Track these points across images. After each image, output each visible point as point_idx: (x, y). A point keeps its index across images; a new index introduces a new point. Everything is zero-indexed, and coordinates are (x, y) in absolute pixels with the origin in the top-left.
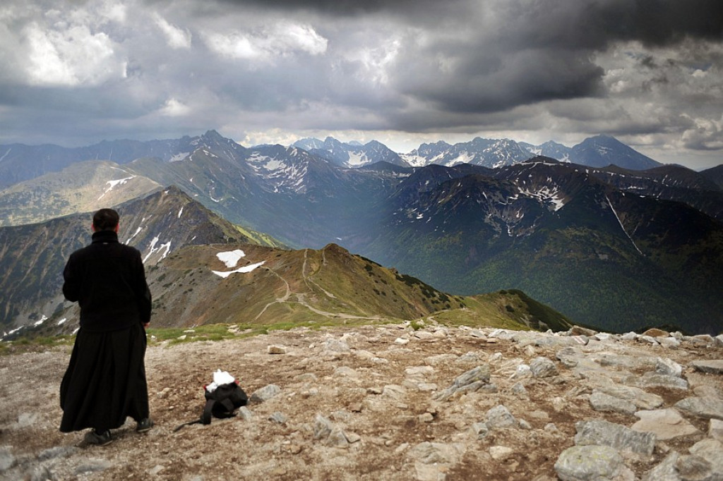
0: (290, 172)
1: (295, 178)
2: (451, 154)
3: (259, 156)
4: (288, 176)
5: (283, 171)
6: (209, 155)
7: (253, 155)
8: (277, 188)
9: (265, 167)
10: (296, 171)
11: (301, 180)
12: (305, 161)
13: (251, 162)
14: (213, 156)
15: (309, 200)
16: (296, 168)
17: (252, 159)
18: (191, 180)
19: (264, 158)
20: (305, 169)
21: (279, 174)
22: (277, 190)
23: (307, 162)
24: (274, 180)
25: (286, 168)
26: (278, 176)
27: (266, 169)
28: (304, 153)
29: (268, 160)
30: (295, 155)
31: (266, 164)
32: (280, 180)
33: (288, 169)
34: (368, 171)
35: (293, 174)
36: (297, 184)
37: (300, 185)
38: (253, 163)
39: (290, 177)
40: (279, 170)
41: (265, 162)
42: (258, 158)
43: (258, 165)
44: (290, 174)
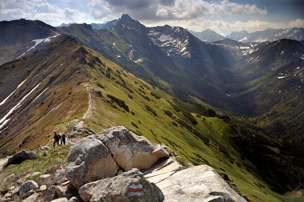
0: (176, 43)
1: (179, 47)
2: (252, 38)
3: (154, 32)
4: (175, 45)
5: (171, 42)
6: (126, 28)
7: (151, 32)
8: (169, 53)
9: (159, 39)
10: (180, 42)
11: (184, 48)
12: (186, 35)
13: (150, 36)
14: (129, 28)
15: (194, 62)
16: (180, 40)
17: (150, 34)
18: (114, 44)
19: (158, 33)
20: (186, 41)
21: (168, 44)
22: (169, 55)
23: (188, 37)
24: (166, 47)
25: (173, 40)
26: (168, 45)
27: (159, 40)
28: (184, 30)
29: (160, 35)
30: (179, 31)
31: (159, 38)
32: (169, 48)
33: (175, 41)
34: (219, 44)
35: (178, 44)
36: (182, 51)
37: (184, 52)
38: (152, 37)
39: (176, 46)
40: (168, 41)
41: (158, 36)
42: (154, 33)
43: (154, 38)
44: (176, 44)
